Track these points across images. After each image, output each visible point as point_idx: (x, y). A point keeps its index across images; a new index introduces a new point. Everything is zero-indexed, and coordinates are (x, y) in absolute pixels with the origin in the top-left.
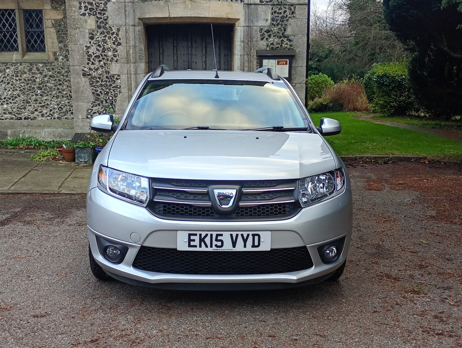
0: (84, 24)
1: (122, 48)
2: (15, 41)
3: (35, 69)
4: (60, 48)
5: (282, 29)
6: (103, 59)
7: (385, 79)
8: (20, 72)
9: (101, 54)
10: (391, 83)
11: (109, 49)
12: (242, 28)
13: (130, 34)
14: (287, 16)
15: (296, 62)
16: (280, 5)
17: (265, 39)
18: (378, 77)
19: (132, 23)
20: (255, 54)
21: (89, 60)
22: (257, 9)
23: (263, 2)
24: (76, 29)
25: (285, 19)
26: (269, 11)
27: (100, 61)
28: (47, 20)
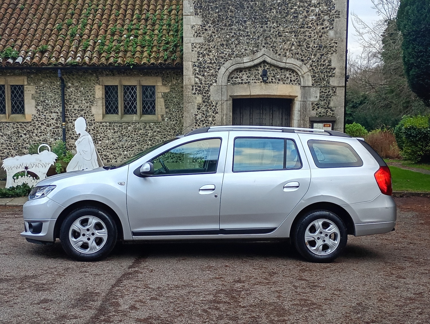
0: (195, 100)
1: (218, 115)
2: (135, 107)
3: (148, 126)
4: (166, 112)
5: (327, 103)
6: (206, 122)
7: (412, 131)
8: (137, 129)
9: (204, 119)
10: (418, 134)
11: (210, 116)
12: (299, 102)
13: (224, 106)
14: (330, 94)
15: (337, 125)
16: (326, 87)
17: (315, 109)
18: (406, 128)
19: (225, 99)
20: (308, 119)
21: (196, 123)
22: (310, 90)
23: (314, 85)
24: (189, 103)
25: (329, 96)
26: (319, 91)
27: (203, 124)
28: (158, 93)
